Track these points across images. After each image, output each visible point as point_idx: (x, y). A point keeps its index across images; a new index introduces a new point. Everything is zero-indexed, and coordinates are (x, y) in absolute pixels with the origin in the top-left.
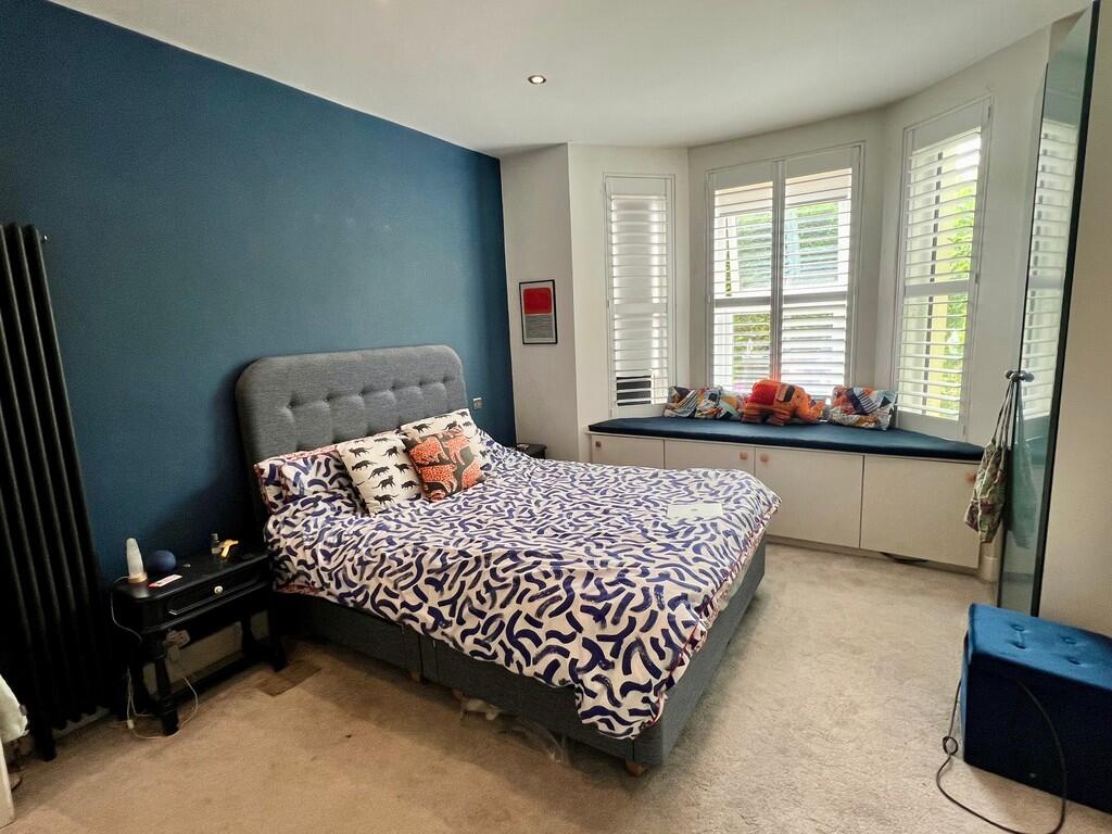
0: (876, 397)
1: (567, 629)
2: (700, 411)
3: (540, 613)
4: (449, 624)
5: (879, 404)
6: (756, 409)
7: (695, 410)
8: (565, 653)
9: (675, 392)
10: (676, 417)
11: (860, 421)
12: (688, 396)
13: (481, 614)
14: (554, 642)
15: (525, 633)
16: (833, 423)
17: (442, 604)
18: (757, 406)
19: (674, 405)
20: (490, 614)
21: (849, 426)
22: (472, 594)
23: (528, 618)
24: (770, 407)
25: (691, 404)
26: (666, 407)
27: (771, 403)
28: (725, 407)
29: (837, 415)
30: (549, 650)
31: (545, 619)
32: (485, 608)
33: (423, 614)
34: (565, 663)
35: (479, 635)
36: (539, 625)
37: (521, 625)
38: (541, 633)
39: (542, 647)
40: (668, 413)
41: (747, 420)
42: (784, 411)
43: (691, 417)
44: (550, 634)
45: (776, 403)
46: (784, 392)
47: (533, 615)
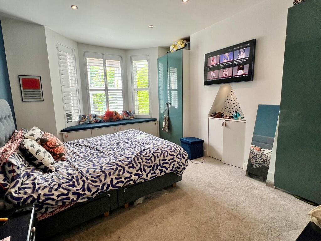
0: (132, 112)
1: (172, 157)
2: (91, 121)
3: (164, 157)
4: (142, 175)
5: (133, 113)
6: (108, 118)
7: (90, 121)
8: (175, 161)
9: (82, 117)
10: (85, 124)
11: (130, 118)
12: (87, 117)
13: (150, 167)
14: (171, 161)
15: (163, 164)
16: (124, 119)
17: (137, 171)
18: (109, 117)
19: (83, 120)
20: (152, 165)
21: (128, 119)
22: (144, 163)
23: (163, 160)
24: (112, 117)
25: (88, 120)
26: (80, 121)
27: (112, 116)
28: (99, 119)
29: (125, 117)
30: (171, 163)
31: (166, 158)
32: (150, 164)
33: (133, 177)
34: (176, 163)
35: (152, 172)
36: (166, 160)
37: (162, 162)
38: (167, 161)
39: (169, 164)
40: (81, 123)
41: (107, 122)
42: (115, 117)
43: (90, 123)
44: (169, 160)
45: (113, 116)
46: (115, 113)
47: (163, 159)
